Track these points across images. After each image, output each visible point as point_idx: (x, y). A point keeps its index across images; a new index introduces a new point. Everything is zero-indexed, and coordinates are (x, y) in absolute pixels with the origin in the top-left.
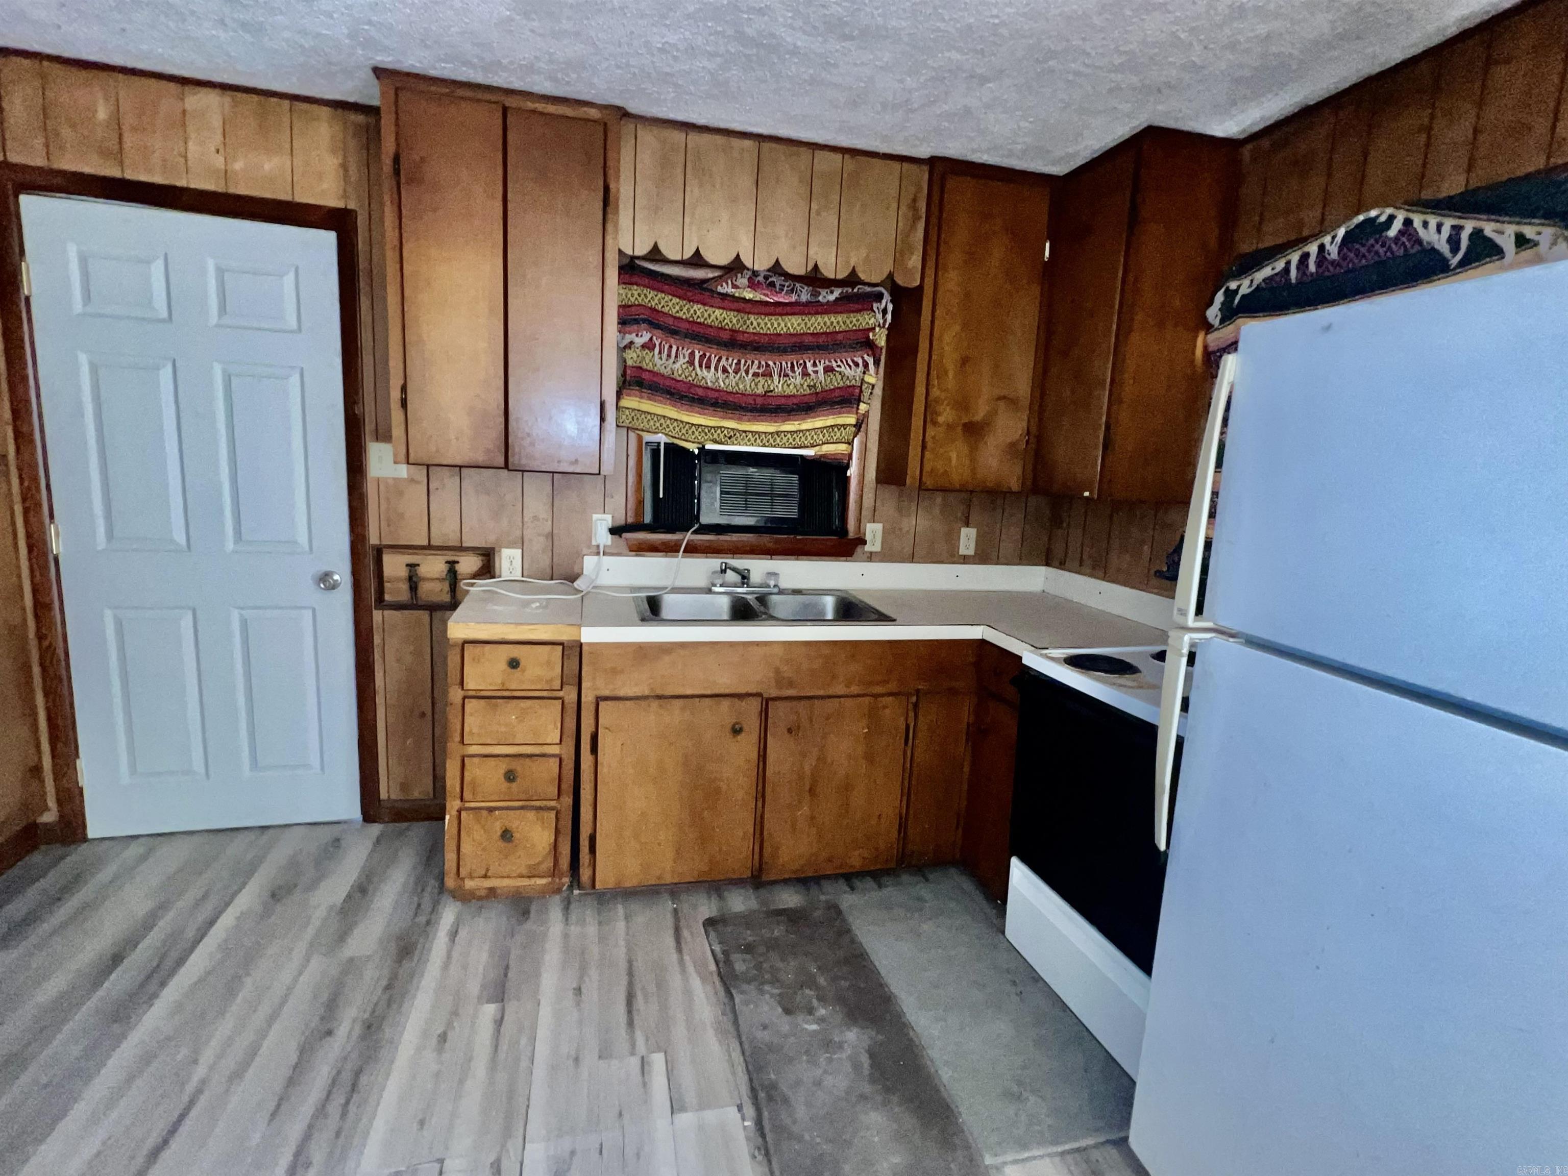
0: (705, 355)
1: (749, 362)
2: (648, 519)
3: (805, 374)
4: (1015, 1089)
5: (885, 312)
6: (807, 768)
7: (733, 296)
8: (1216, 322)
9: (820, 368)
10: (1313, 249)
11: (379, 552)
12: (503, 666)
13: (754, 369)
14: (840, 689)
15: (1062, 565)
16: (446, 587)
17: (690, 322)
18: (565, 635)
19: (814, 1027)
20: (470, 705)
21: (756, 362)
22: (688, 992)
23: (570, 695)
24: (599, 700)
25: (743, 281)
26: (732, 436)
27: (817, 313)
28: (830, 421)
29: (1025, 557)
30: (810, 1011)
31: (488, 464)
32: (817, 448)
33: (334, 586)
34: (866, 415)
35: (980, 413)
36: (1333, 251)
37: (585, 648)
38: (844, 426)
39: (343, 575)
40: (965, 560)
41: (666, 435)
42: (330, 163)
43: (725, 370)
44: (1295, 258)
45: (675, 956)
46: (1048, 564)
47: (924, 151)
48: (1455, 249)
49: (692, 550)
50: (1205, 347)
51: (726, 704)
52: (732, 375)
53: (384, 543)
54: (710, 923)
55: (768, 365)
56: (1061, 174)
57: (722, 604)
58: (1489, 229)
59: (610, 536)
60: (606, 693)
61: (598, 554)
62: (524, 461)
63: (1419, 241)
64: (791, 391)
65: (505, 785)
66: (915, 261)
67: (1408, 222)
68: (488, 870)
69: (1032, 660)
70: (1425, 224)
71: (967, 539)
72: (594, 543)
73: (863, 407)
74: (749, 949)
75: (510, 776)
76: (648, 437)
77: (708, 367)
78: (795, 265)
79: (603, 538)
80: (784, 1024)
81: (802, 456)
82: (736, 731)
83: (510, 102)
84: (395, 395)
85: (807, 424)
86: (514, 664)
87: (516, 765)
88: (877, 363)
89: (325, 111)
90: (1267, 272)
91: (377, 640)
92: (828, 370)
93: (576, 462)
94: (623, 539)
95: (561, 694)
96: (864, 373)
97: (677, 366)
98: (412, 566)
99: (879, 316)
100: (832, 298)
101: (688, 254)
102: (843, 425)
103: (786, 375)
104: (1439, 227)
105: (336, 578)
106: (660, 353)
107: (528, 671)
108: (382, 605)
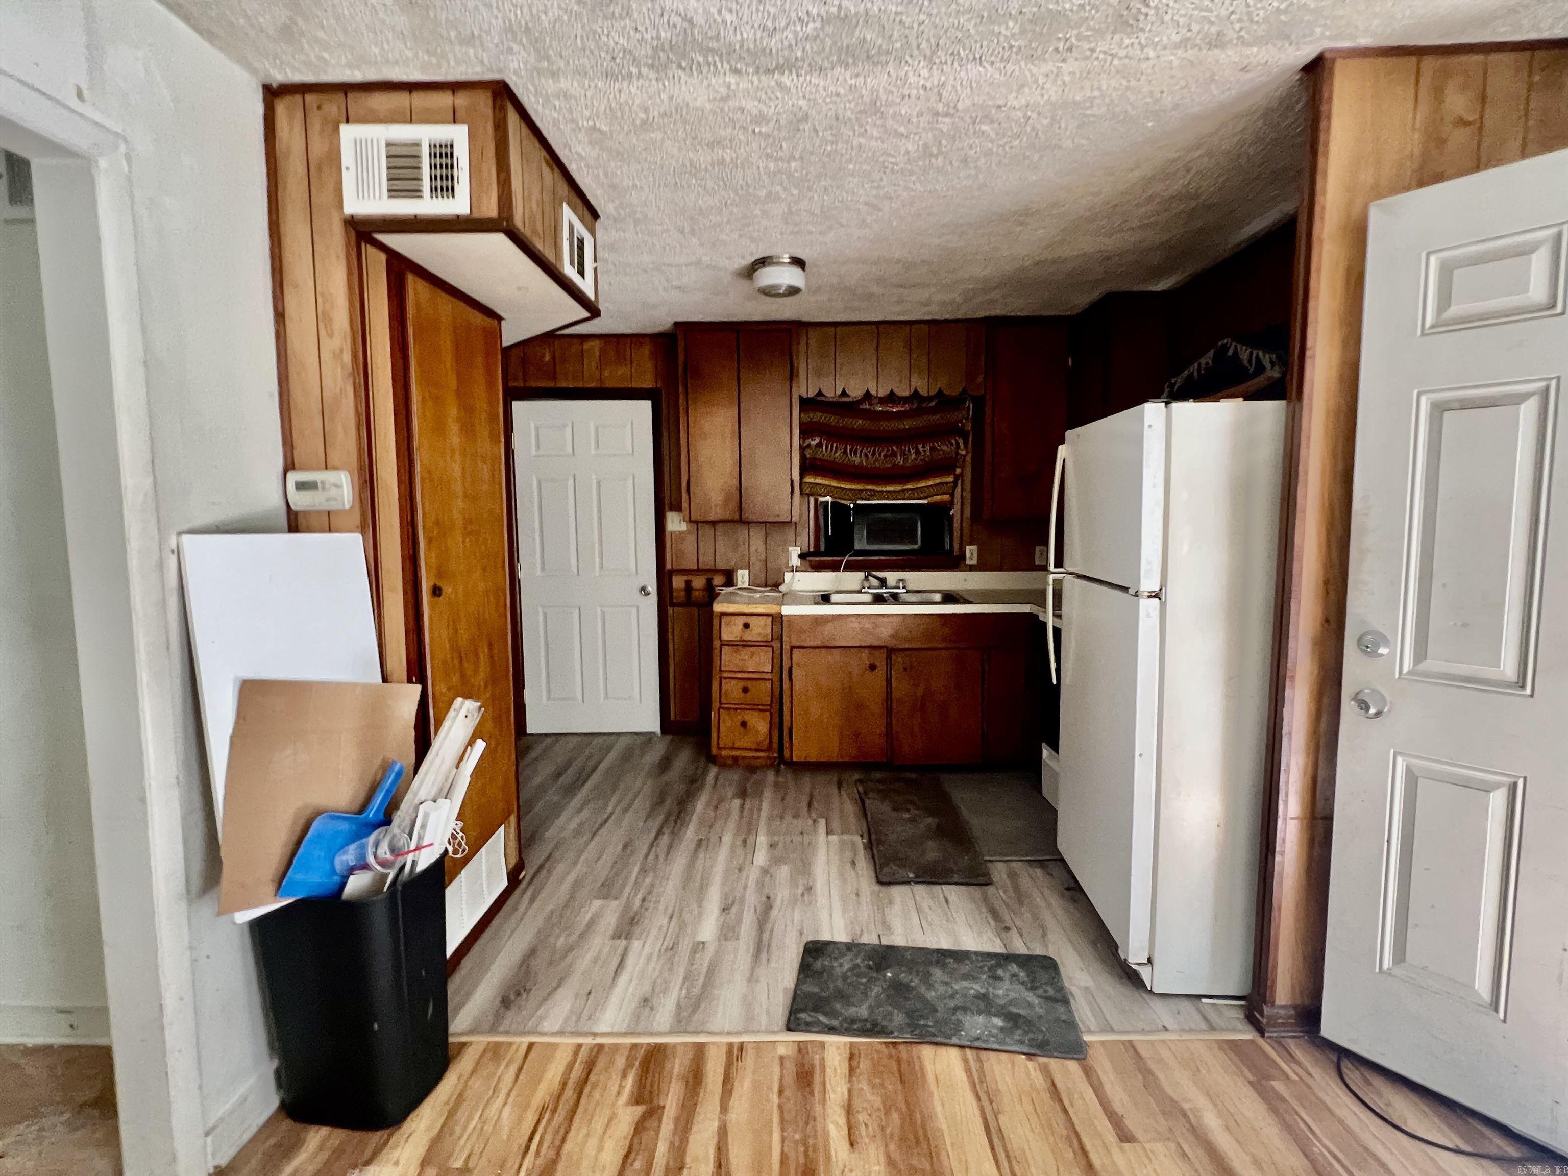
0: (853, 447)
1: (881, 449)
2: (822, 549)
3: (918, 453)
5: (968, 409)
6: (918, 694)
7: (870, 410)
9: (928, 448)
10: (1202, 361)
11: (672, 572)
12: (741, 627)
13: (885, 453)
14: (937, 645)
16: (706, 593)
17: (843, 429)
18: (773, 609)
19: (908, 816)
20: (724, 649)
21: (886, 449)
22: (841, 802)
23: (776, 645)
24: (792, 648)
25: (873, 403)
26: (872, 494)
27: (922, 415)
28: (938, 481)
30: (909, 812)
31: (730, 520)
32: (930, 498)
33: (648, 594)
34: (962, 475)
35: (1031, 469)
36: (1210, 361)
37: (784, 618)
39: (652, 588)
40: (1039, 568)
41: (832, 497)
42: (649, 366)
43: (866, 455)
44: (1196, 366)
45: (836, 791)
47: (979, 316)
48: (1251, 365)
49: (847, 568)
51: (866, 652)
52: (871, 457)
53: (675, 568)
54: (858, 781)
55: (893, 450)
56: (1074, 314)
57: (868, 598)
58: (1261, 356)
59: (799, 560)
60: (796, 644)
61: (793, 571)
62: (750, 517)
64: (909, 464)
65: (742, 695)
66: (980, 379)
68: (734, 745)
70: (1241, 350)
71: (1041, 554)
72: (790, 564)
73: (959, 470)
74: (878, 790)
75: (746, 690)
76: (822, 499)
77: (855, 454)
78: (903, 392)
79: (795, 561)
80: (892, 814)
81: (920, 504)
82: (872, 668)
84: (684, 485)
85: (922, 484)
86: (746, 626)
87: (749, 684)
88: (966, 441)
89: (646, 340)
90: (1185, 374)
91: (670, 624)
92: (933, 449)
93: (778, 515)
94: (807, 562)
95: (771, 644)
96: (958, 449)
97: (837, 455)
98: (688, 582)
99: (965, 412)
100: (930, 406)
101: (840, 392)
102: (946, 483)
104: (1246, 352)
105: (649, 589)
106: (827, 448)
107: (754, 632)
108: (673, 605)
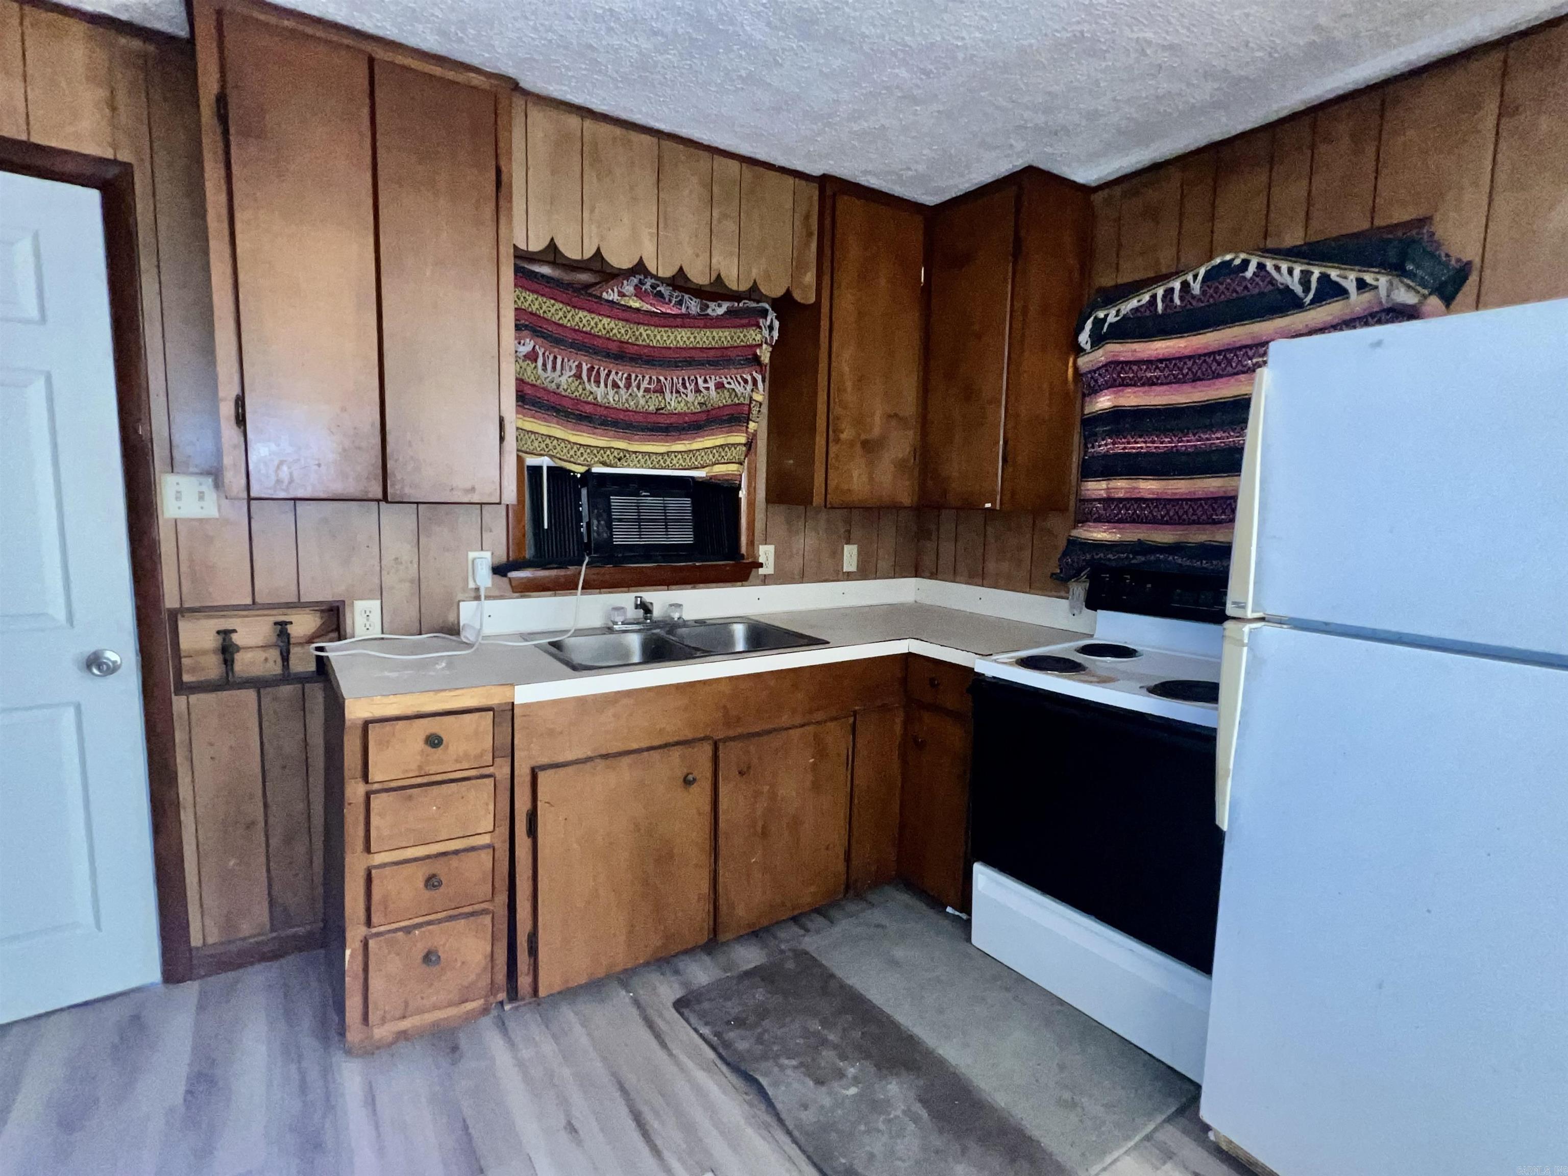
0: (592, 368)
1: (640, 377)
2: (530, 553)
3: (698, 391)
4: (1067, 1095)
5: (771, 328)
6: (759, 813)
7: (618, 304)
8: (1088, 347)
9: (711, 385)
10: (1177, 285)
11: (174, 615)
12: (419, 744)
13: (644, 385)
14: (785, 719)
15: (933, 576)
16: (274, 654)
17: (575, 330)
18: (495, 697)
19: (853, 1091)
20: (376, 802)
21: (647, 377)
22: (699, 1090)
23: (503, 771)
24: (534, 772)
25: (629, 288)
26: (623, 456)
27: (705, 327)
28: (719, 440)
29: (898, 571)
30: (841, 1075)
31: (360, 497)
32: (707, 469)
33: (111, 669)
34: (755, 435)
35: (876, 432)
36: (1196, 288)
37: (517, 711)
38: (735, 445)
39: (123, 655)
40: (849, 576)
41: (551, 457)
42: (91, 97)
43: (615, 385)
44: (1160, 292)
45: (661, 1054)
46: (916, 575)
47: (816, 169)
48: (1307, 290)
49: (589, 586)
50: (1076, 368)
51: (676, 754)
52: (623, 391)
53: (186, 605)
54: (680, 1005)
55: (659, 381)
56: (932, 204)
57: (632, 643)
58: (1334, 274)
59: (490, 572)
60: (544, 760)
61: (477, 598)
62: (407, 490)
63: (1272, 282)
64: (681, 408)
65: (426, 895)
66: (810, 278)
67: (1261, 267)
68: (406, 1007)
69: (987, 668)
70: (1278, 268)
71: (850, 556)
72: (471, 585)
73: (752, 425)
74: (740, 1022)
75: (432, 882)
76: (531, 461)
77: (598, 382)
78: (699, 276)
79: (484, 578)
80: (823, 1098)
81: (692, 478)
82: (688, 782)
83: (380, 54)
84: (225, 408)
85: (698, 444)
86: (434, 741)
87: (438, 867)
88: (764, 381)
90: (1134, 303)
91: (180, 736)
92: (720, 386)
93: (473, 489)
94: (505, 579)
95: (491, 770)
96: (752, 391)
97: (563, 379)
98: (226, 634)
99: (766, 333)
100: (720, 311)
101: (589, 253)
102: (733, 445)
103: (678, 392)
104: (1290, 271)
105: (111, 656)
106: (544, 365)
107: (452, 749)
108: (183, 688)
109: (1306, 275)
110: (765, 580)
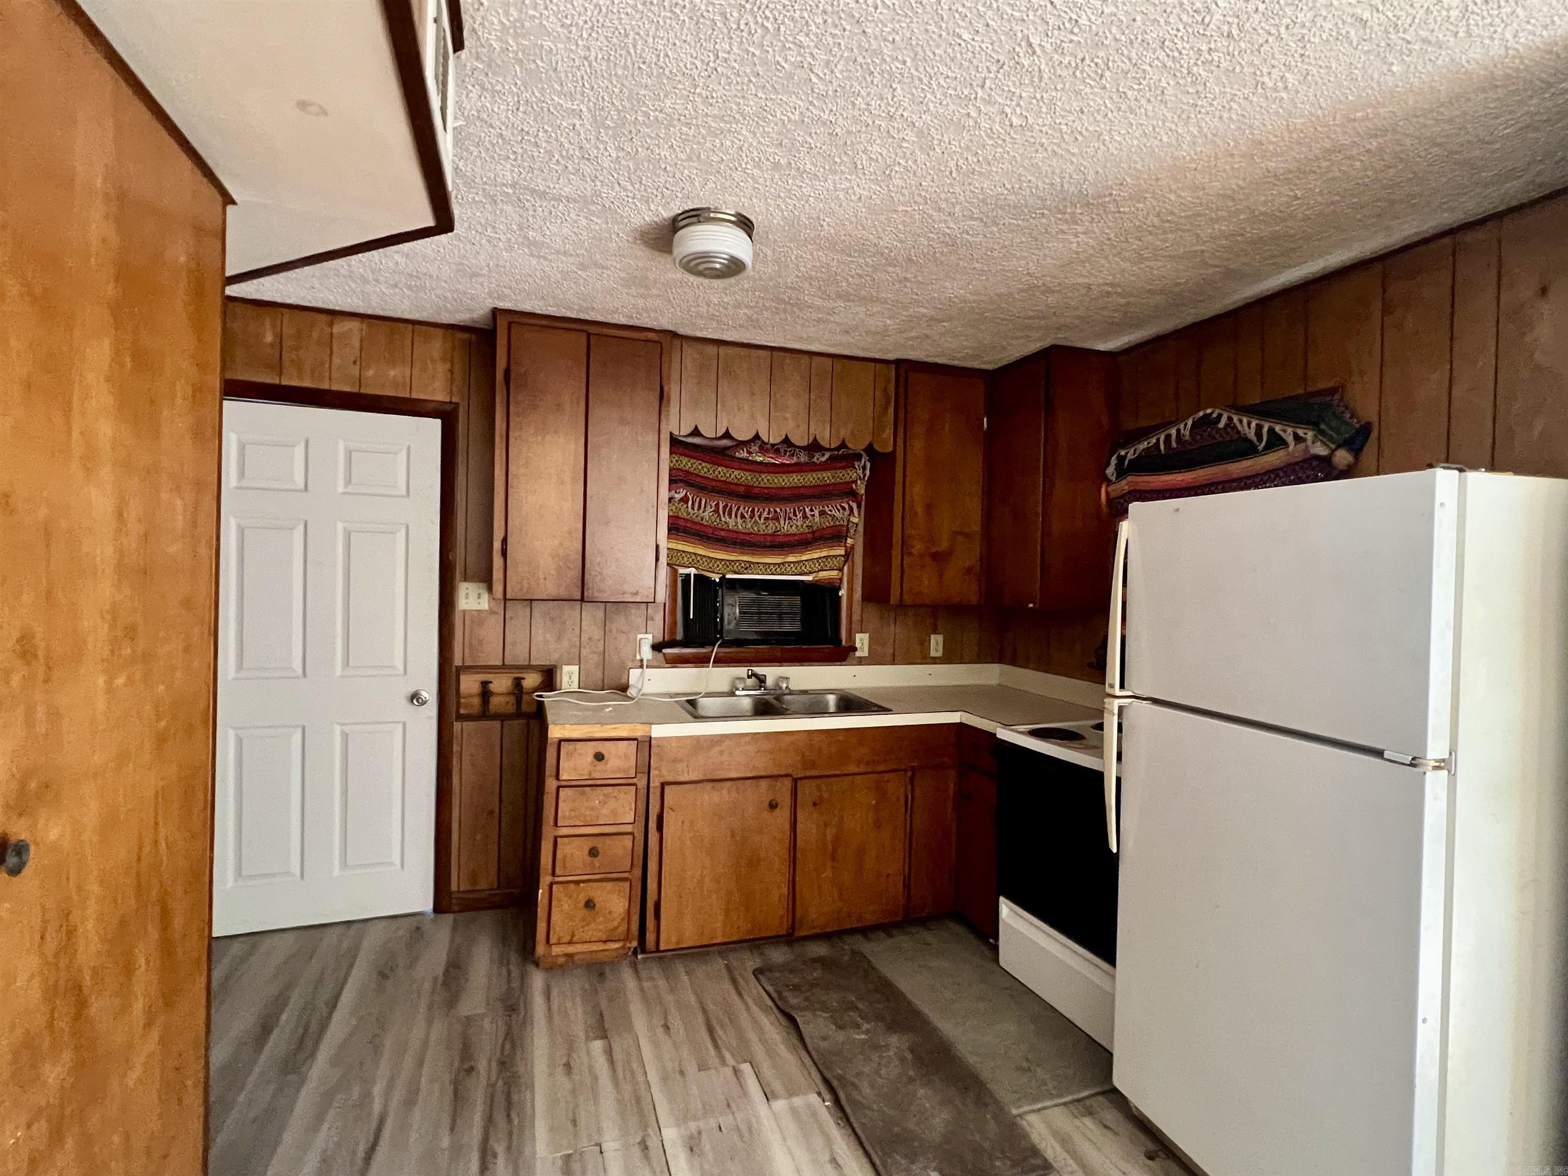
0: (727, 505)
1: (761, 510)
2: (679, 636)
3: (805, 517)
4: (1025, 1064)
5: (864, 468)
6: (829, 837)
7: (747, 460)
8: (1113, 479)
9: (816, 513)
10: (1173, 432)
11: (459, 670)
12: (590, 758)
13: (765, 515)
14: (852, 769)
15: (1013, 662)
16: (512, 699)
17: (716, 481)
18: (639, 731)
19: (863, 1037)
20: (563, 793)
21: (767, 510)
22: (755, 1021)
23: (642, 782)
24: (663, 785)
25: (755, 448)
26: (748, 567)
27: (812, 471)
28: (824, 553)
29: (981, 658)
30: (858, 1026)
31: (568, 597)
32: (814, 574)
33: (423, 702)
34: (853, 547)
35: (944, 545)
36: (1187, 433)
37: (653, 742)
38: (835, 557)
39: (430, 693)
40: (935, 661)
41: (697, 568)
42: (442, 369)
43: (743, 517)
44: (1162, 437)
45: (735, 997)
46: (1000, 661)
47: (891, 356)
48: (1260, 439)
49: (719, 662)
50: (1107, 493)
51: (764, 783)
52: (748, 520)
53: (465, 664)
54: (757, 973)
55: (776, 512)
56: (992, 369)
57: (746, 704)
58: (1278, 428)
59: (651, 650)
60: (669, 778)
61: (641, 667)
62: (596, 594)
63: (1238, 432)
64: (794, 530)
65: (589, 859)
66: (888, 433)
67: (1230, 419)
68: (573, 936)
69: (1004, 734)
70: (1241, 421)
71: (936, 645)
72: (638, 658)
73: (850, 541)
74: (796, 988)
75: (593, 852)
76: (682, 571)
77: (730, 515)
78: (801, 439)
79: (647, 653)
80: (841, 1036)
81: (803, 581)
82: (773, 806)
83: (594, 330)
84: (497, 545)
85: (806, 556)
86: (599, 757)
87: (598, 843)
88: (859, 507)
89: (439, 332)
90: (1143, 445)
91: (456, 748)
92: (822, 513)
93: (637, 593)
94: (661, 655)
95: (634, 781)
96: (850, 515)
97: (706, 513)
98: (485, 684)
99: (860, 472)
100: (824, 459)
101: (721, 432)
102: (834, 556)
103: (790, 519)
104: (1249, 424)
105: (424, 694)
106: (693, 504)
107: (609, 765)
108: (460, 717)
109: (1259, 428)
110: (861, 661)
